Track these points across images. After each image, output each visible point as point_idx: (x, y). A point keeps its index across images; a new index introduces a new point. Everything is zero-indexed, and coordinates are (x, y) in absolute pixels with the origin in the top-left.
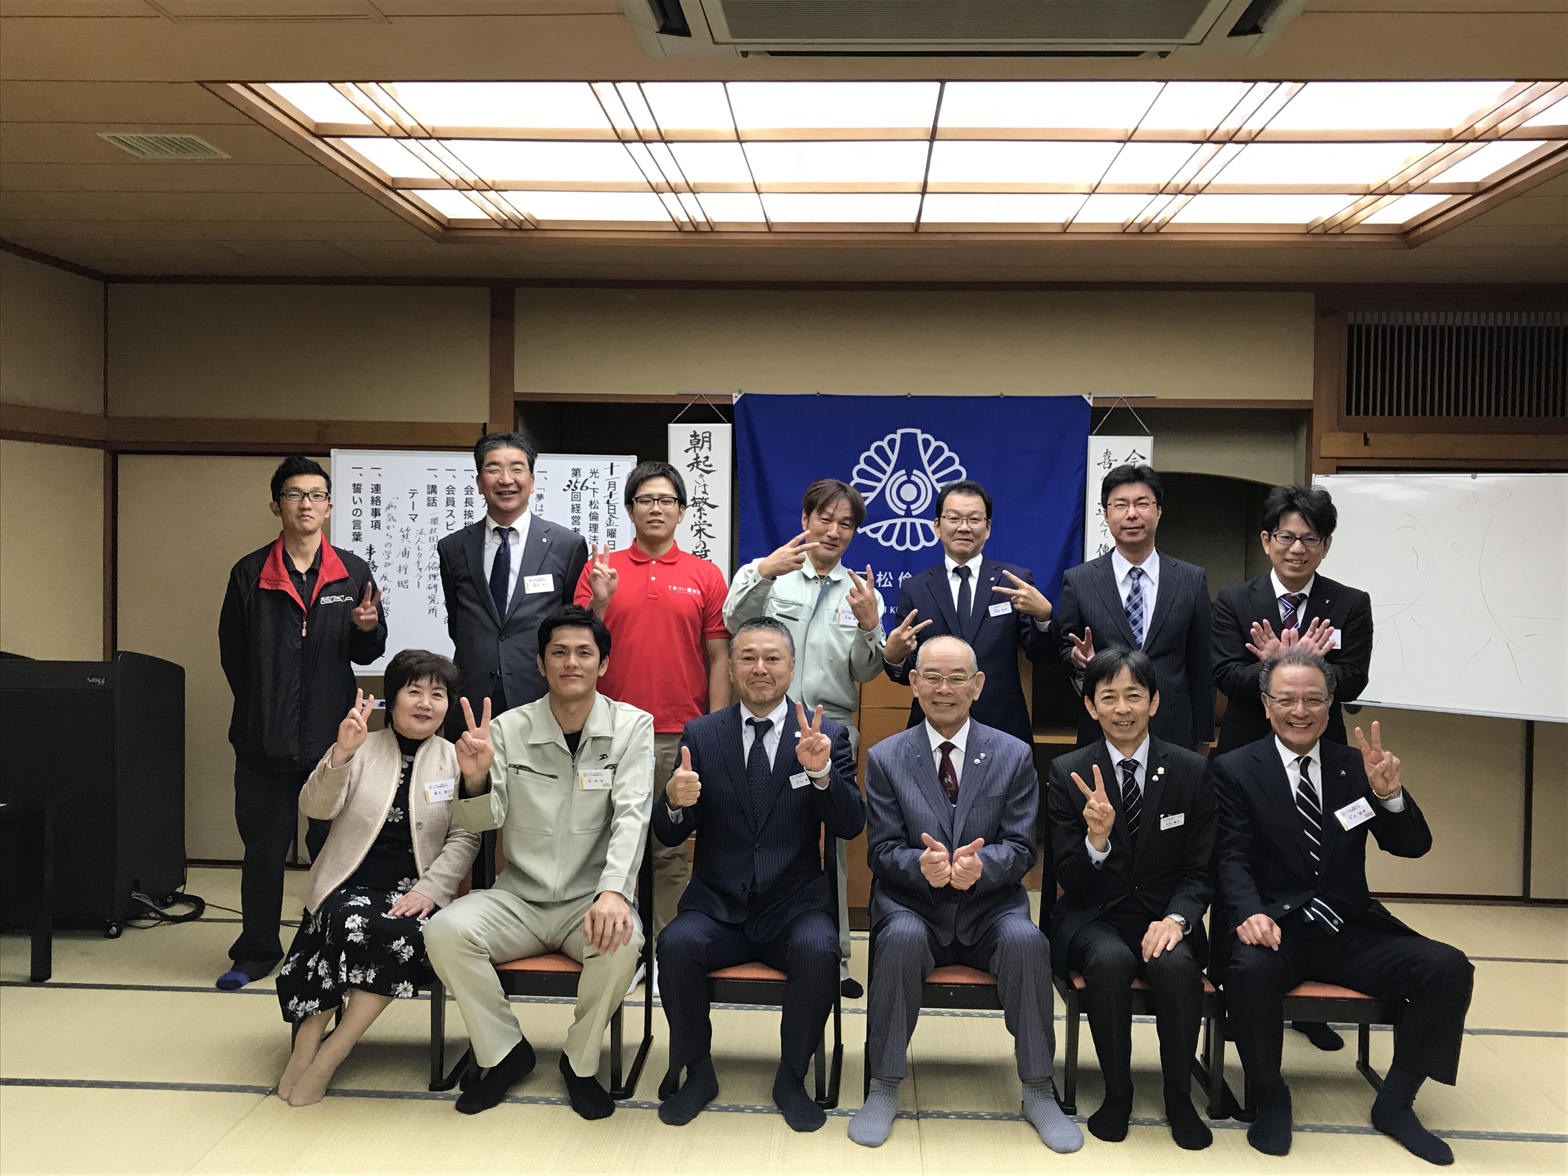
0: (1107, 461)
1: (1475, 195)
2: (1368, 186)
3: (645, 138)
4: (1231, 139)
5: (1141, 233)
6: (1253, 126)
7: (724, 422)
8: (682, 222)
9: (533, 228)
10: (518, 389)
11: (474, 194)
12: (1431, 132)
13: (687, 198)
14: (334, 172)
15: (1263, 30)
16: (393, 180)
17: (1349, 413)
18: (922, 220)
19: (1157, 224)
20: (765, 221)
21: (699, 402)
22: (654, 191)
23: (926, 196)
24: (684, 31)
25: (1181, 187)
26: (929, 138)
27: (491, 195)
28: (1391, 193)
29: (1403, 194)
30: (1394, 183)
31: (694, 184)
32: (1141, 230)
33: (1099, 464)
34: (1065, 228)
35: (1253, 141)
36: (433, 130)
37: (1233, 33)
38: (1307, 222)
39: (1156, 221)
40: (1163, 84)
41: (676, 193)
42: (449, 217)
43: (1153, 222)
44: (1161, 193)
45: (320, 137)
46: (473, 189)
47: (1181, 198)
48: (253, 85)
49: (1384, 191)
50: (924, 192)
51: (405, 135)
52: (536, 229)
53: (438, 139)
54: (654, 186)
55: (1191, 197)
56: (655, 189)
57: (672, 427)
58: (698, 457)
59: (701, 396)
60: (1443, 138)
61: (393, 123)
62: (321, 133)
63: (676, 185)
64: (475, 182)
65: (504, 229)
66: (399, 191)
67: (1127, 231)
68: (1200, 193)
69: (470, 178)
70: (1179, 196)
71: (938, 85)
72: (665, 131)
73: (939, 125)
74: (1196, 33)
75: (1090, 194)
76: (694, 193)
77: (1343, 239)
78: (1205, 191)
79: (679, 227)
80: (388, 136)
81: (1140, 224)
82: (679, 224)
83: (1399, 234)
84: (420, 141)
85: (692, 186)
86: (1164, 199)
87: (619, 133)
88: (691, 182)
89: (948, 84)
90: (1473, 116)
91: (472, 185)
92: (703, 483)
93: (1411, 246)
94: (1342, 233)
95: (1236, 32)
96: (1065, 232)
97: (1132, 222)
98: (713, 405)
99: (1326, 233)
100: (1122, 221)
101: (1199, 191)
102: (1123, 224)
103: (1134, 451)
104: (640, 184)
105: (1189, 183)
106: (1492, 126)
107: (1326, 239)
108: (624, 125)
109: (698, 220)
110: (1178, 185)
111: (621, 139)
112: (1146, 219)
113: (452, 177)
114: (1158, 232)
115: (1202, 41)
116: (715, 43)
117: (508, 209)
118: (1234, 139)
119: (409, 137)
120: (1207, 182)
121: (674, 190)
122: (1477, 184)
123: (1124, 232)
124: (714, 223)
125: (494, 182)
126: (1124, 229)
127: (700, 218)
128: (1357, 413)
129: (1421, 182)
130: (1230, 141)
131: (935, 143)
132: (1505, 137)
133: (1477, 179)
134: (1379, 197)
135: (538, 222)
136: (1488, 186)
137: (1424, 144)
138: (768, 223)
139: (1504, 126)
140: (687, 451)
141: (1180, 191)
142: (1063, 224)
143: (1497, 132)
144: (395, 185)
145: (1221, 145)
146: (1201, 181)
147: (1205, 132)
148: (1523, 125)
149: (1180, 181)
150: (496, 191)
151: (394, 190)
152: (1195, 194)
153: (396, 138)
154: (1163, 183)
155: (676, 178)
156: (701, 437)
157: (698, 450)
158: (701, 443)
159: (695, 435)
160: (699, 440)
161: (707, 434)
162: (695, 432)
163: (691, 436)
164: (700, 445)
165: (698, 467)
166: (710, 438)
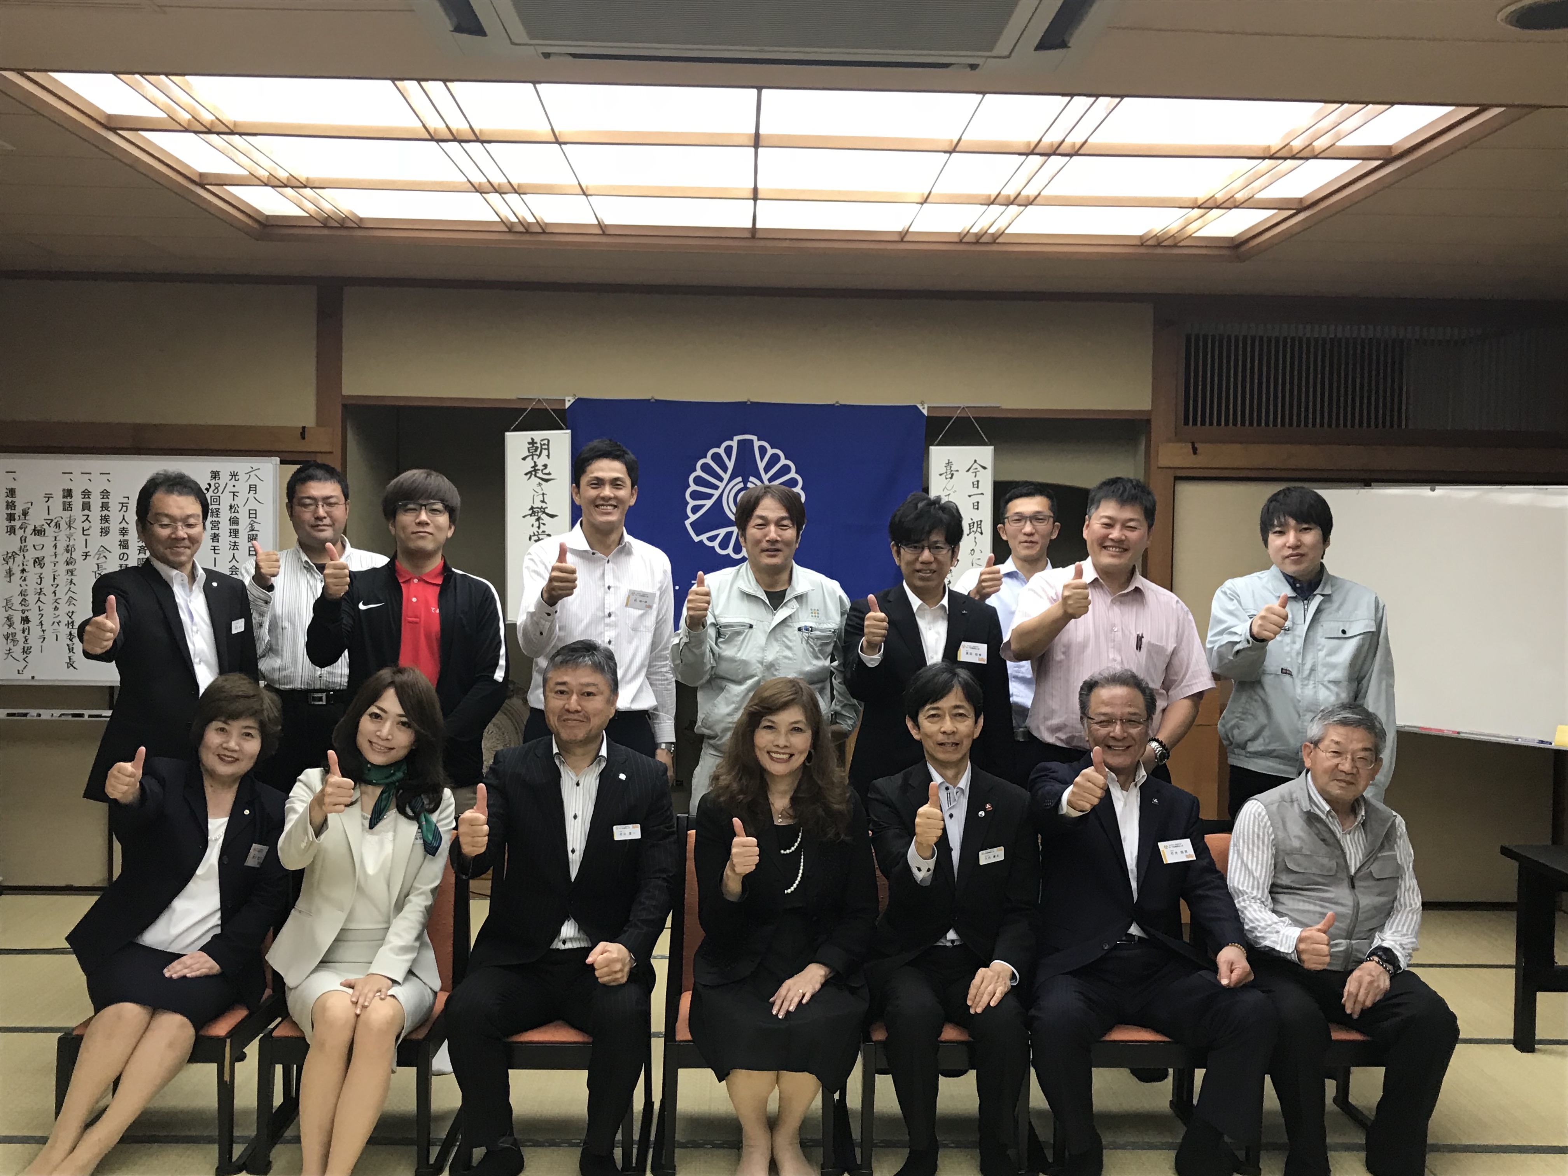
0: (949, 471)
1: (1299, 211)
2: (1196, 200)
3: (458, 138)
4: (1054, 151)
5: (977, 242)
6: (1076, 138)
7: (562, 429)
8: (512, 223)
9: (355, 226)
10: (346, 391)
11: (288, 191)
12: (1250, 148)
13: (512, 198)
14: (134, 165)
15: (1069, 45)
16: (201, 175)
17: (1186, 423)
18: (758, 226)
19: (993, 234)
20: (597, 223)
21: (536, 407)
22: (477, 191)
23: (758, 202)
24: (480, 31)
25: (1012, 198)
26: (752, 144)
27: (307, 192)
28: (1218, 207)
29: (1230, 208)
30: (1220, 196)
31: (519, 185)
32: (978, 239)
33: (941, 475)
34: (903, 236)
35: (1077, 154)
36: (235, 124)
37: (1040, 47)
38: (1140, 233)
39: (991, 231)
40: (981, 96)
41: (500, 194)
42: (267, 213)
43: (989, 231)
44: (992, 203)
45: (114, 130)
46: (286, 186)
47: (1014, 209)
48: (29, 74)
49: (1210, 205)
50: (755, 198)
51: (205, 130)
52: (360, 228)
53: (241, 134)
54: (476, 186)
55: (1022, 208)
56: (478, 189)
57: (507, 434)
58: (536, 465)
59: (539, 400)
60: (1262, 155)
61: (190, 117)
62: (113, 125)
63: (499, 184)
64: (288, 179)
65: (325, 226)
66: (207, 187)
67: (964, 240)
68: (1031, 204)
69: (282, 175)
70: (1011, 206)
71: (755, 91)
72: (481, 131)
73: (761, 132)
74: (1002, 47)
75: (922, 204)
76: (519, 194)
77: (1175, 251)
78: (1035, 203)
79: (510, 228)
80: (186, 130)
81: (976, 234)
82: (509, 225)
83: (1228, 247)
84: (222, 136)
85: (516, 187)
86: (996, 209)
87: (432, 132)
88: (515, 182)
89: (764, 91)
90: (1288, 134)
91: (285, 182)
92: (541, 492)
93: (1240, 258)
94: (1175, 246)
95: (1043, 45)
96: (902, 241)
97: (968, 232)
98: (553, 410)
99: (1159, 245)
100: (959, 231)
101: (1030, 202)
102: (960, 234)
103: (975, 461)
104: (462, 183)
105: (1019, 194)
106: (1307, 144)
107: (1160, 251)
108: (435, 124)
109: (529, 221)
110: (1009, 196)
111: (434, 138)
112: (981, 229)
113: (263, 174)
114: (994, 242)
115: (1011, 53)
116: (513, 43)
117: (327, 207)
118: (1058, 152)
119: (209, 132)
120: (1037, 193)
121: (498, 190)
122: (1301, 200)
123: (961, 242)
124: (546, 224)
125: (308, 179)
126: (962, 239)
127: (531, 220)
128: (1195, 423)
129: (1246, 197)
130: (1054, 153)
131: (760, 150)
132: (1321, 156)
133: (1301, 195)
134: (1207, 210)
135: (361, 219)
136: (1309, 202)
137: (1246, 160)
138: (600, 225)
139: (1320, 144)
140: (524, 459)
141: (1010, 202)
142: (900, 233)
143: (1313, 150)
144: (202, 181)
145: (1045, 158)
146: (1030, 191)
147: (1029, 143)
148: (1337, 144)
149: (1011, 191)
150: (311, 188)
151: (202, 186)
152: (1026, 206)
153: (196, 132)
154: (994, 194)
155: (497, 179)
156: (539, 445)
157: (535, 457)
158: (539, 450)
159: (533, 442)
160: (537, 448)
161: (546, 442)
162: (532, 439)
163: (529, 443)
164: (538, 453)
165: (535, 476)
166: (548, 445)
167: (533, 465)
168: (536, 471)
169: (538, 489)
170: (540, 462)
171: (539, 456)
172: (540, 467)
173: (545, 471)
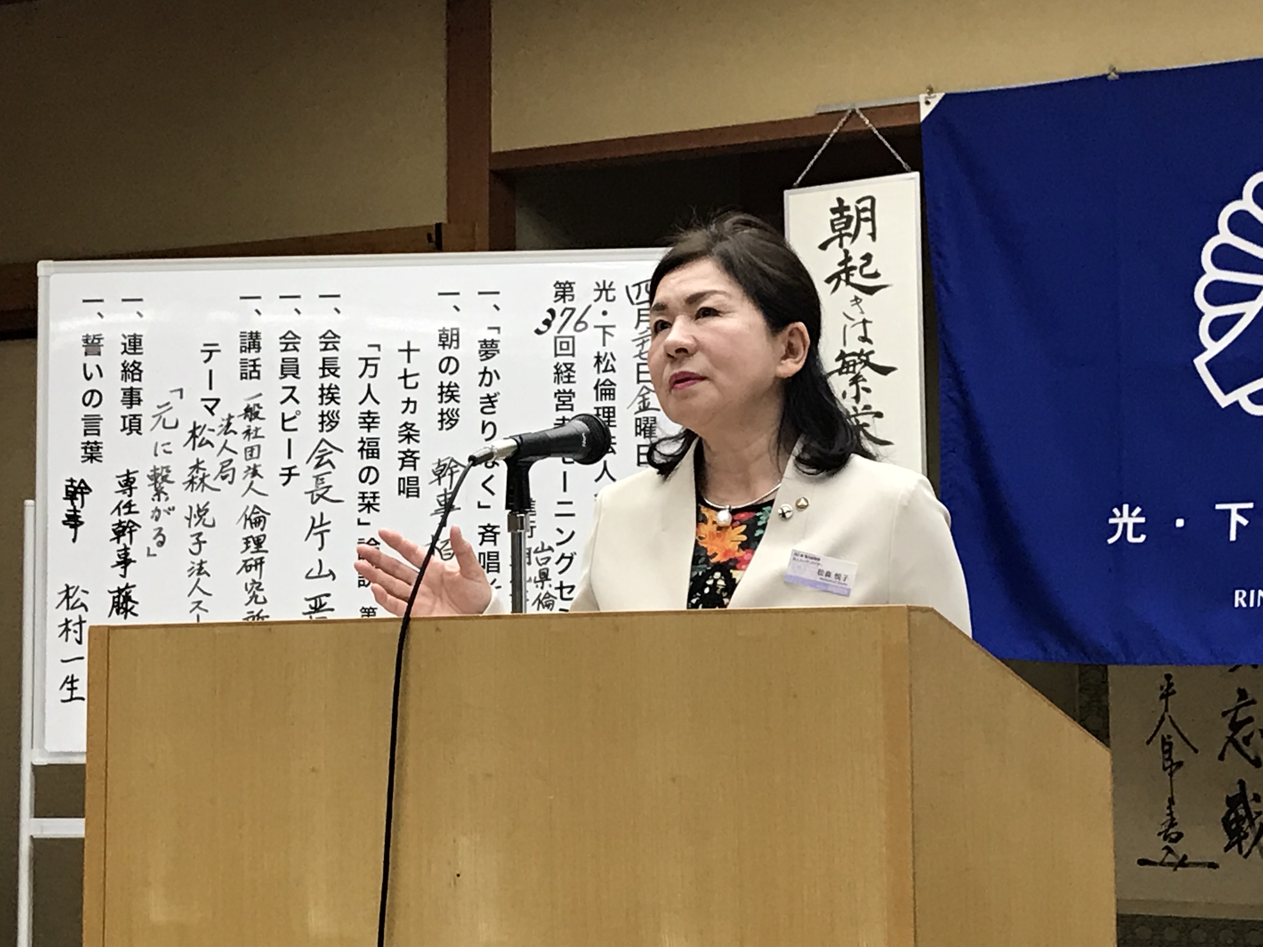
7: (904, 172)
21: (848, 129)
57: (788, 194)
58: (848, 258)
59: (853, 112)
92: (862, 318)
98: (879, 130)
156: (853, 212)
157: (847, 240)
158: (854, 224)
159: (841, 208)
160: (850, 218)
161: (867, 204)
162: (840, 201)
163: (833, 211)
164: (852, 230)
165: (848, 282)
166: (872, 210)
167: (842, 258)
168: (848, 271)
169: (853, 311)
170: (857, 250)
171: (855, 236)
172: (857, 262)
173: (867, 270)
